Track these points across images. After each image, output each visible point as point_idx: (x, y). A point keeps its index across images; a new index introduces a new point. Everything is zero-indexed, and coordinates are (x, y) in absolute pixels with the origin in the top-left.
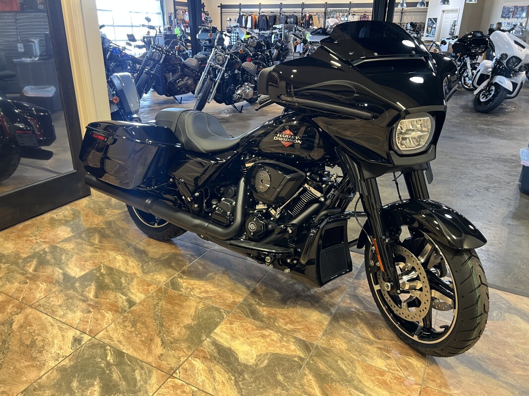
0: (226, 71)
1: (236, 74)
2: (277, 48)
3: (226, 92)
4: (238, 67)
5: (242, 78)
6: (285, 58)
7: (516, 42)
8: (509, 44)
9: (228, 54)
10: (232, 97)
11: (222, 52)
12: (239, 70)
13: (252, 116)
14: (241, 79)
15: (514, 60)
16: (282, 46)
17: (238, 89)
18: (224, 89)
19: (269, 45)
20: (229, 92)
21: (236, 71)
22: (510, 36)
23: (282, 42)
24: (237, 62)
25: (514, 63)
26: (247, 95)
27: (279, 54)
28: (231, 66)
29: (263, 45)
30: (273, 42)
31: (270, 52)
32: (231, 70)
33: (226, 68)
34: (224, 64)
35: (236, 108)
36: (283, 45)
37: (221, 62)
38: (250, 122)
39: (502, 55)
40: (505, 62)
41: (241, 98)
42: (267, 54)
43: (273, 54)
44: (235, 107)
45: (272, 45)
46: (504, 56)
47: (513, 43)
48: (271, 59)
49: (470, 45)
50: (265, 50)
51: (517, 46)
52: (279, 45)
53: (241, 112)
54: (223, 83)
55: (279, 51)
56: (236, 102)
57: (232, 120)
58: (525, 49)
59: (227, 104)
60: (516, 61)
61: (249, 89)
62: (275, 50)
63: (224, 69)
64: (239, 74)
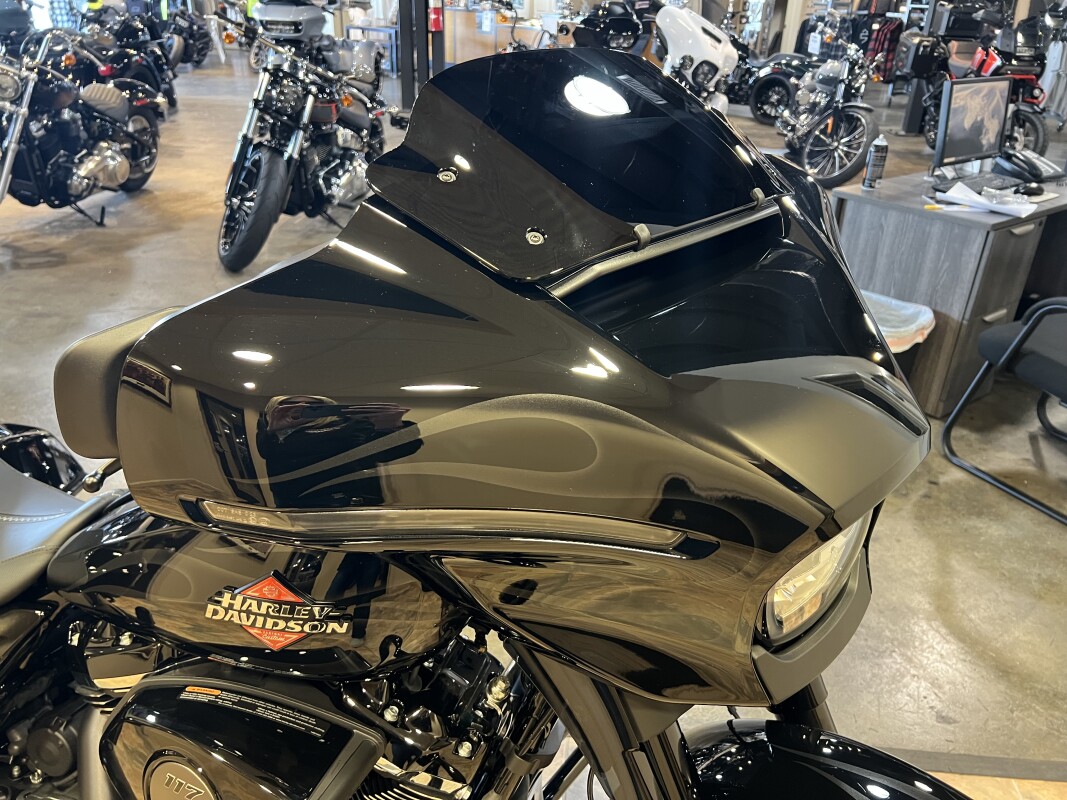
0: (33, 114)
1: (66, 123)
2: (179, 31)
3: (44, 172)
4: (70, 102)
5: (87, 129)
6: (205, 55)
7: (705, 31)
8: (693, 35)
9: (31, 69)
10: (66, 187)
11: (11, 64)
12: (77, 111)
13: (136, 236)
14: (83, 135)
15: (706, 68)
16: (191, 27)
17: (81, 161)
18: (37, 166)
19: (155, 29)
20: (54, 172)
21: (66, 114)
22: (692, 18)
23: (189, 16)
24: (62, 88)
25: (706, 75)
26: (112, 175)
27: (186, 46)
28: (44, 99)
29: (137, 30)
30: (165, 18)
31: (161, 46)
32: (48, 112)
33: (31, 106)
34: (21, 97)
35: (85, 215)
36: (192, 24)
37: (10, 93)
38: (131, 254)
39: (684, 58)
40: (689, 73)
41: (95, 186)
42: (153, 52)
43: (171, 46)
44: (80, 211)
45: (165, 25)
46: (687, 60)
47: (701, 32)
48: (167, 64)
49: (605, 30)
50: (145, 42)
51: (707, 37)
52: (184, 24)
53: (101, 224)
54: (30, 149)
55: (185, 40)
56: (80, 197)
57: (75, 254)
58: (722, 44)
59: (53, 206)
60: (709, 71)
61: (113, 158)
62: (176, 37)
63: (24, 110)
64: (74, 120)
